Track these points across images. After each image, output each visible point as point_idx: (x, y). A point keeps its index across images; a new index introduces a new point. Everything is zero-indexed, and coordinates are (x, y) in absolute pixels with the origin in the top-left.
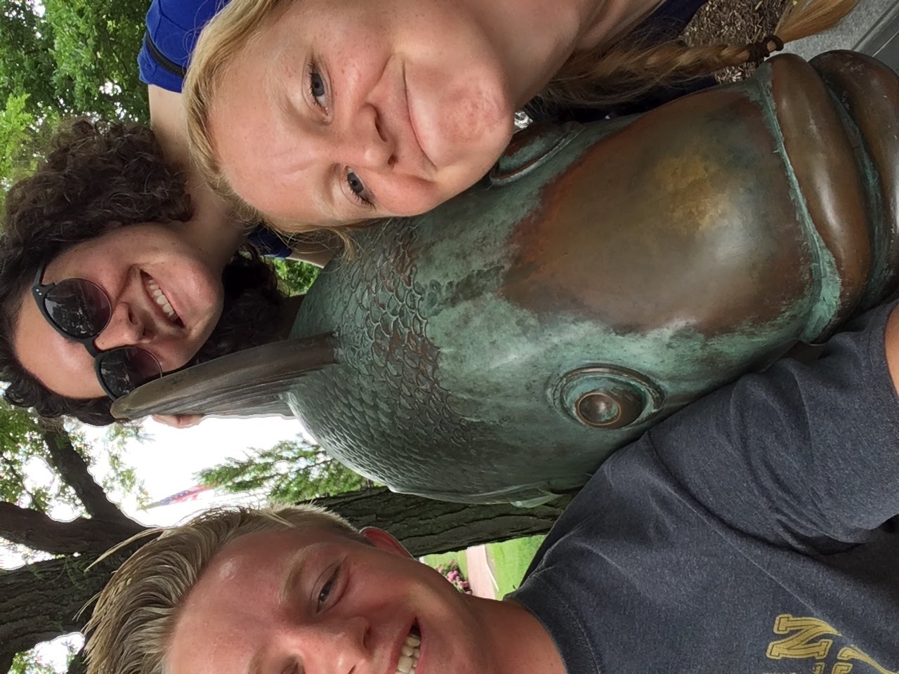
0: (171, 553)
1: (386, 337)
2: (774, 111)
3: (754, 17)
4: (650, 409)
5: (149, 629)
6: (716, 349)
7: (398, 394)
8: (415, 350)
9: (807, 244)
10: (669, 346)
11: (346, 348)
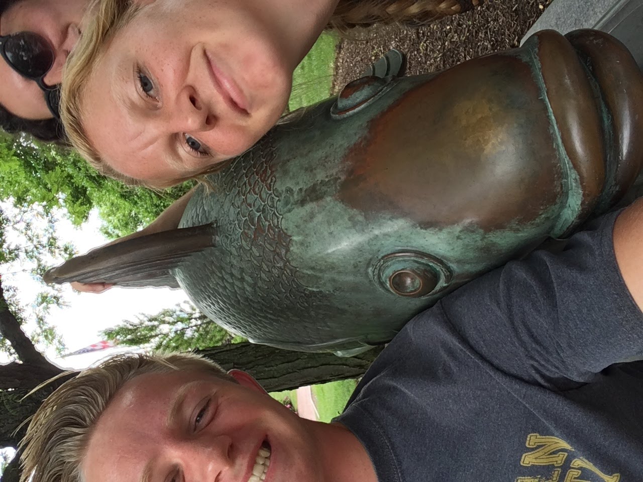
0: (87, 388)
1: (252, 228)
2: (540, 69)
3: (511, 15)
4: (442, 283)
5: (69, 444)
6: (491, 241)
7: (259, 270)
8: (273, 237)
9: (560, 166)
10: (458, 238)
11: (222, 236)
